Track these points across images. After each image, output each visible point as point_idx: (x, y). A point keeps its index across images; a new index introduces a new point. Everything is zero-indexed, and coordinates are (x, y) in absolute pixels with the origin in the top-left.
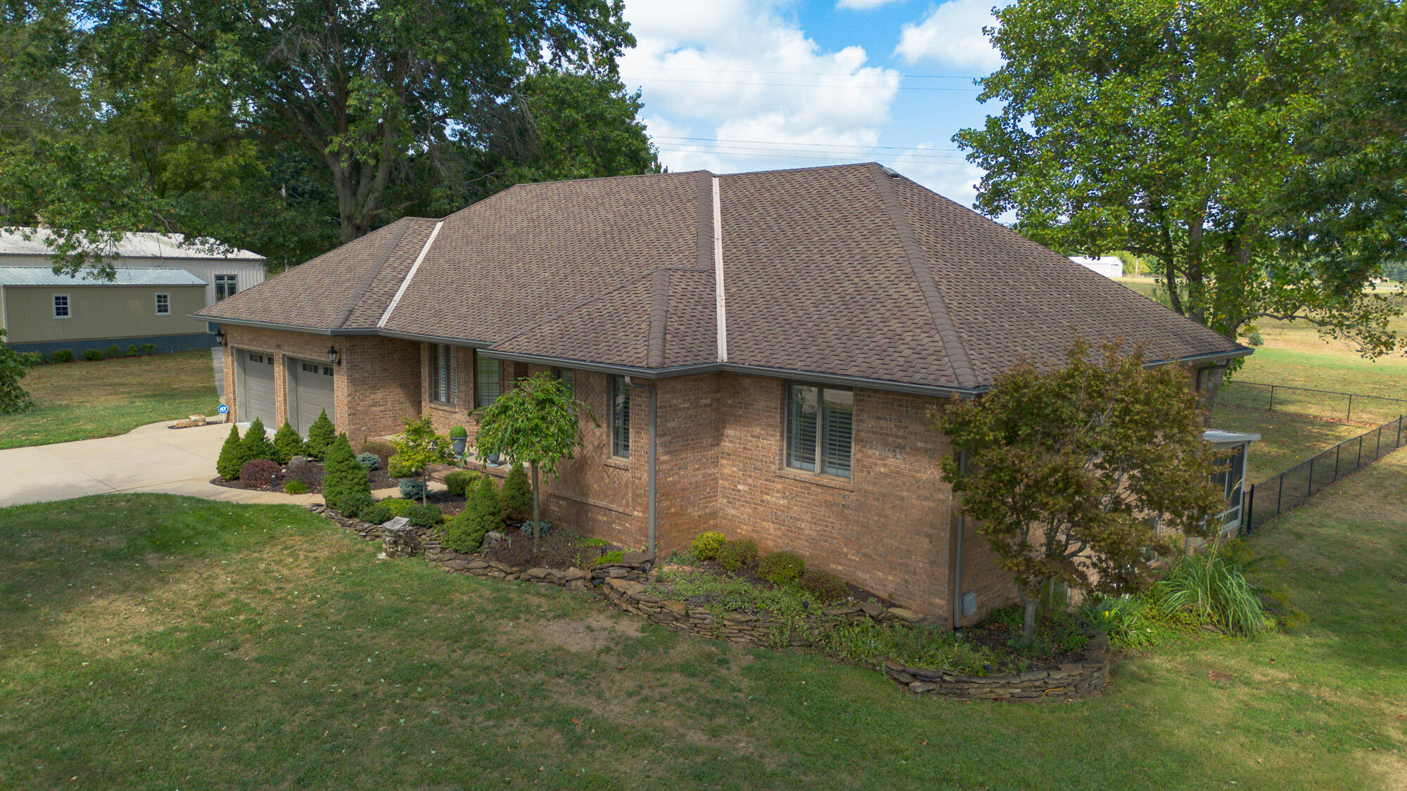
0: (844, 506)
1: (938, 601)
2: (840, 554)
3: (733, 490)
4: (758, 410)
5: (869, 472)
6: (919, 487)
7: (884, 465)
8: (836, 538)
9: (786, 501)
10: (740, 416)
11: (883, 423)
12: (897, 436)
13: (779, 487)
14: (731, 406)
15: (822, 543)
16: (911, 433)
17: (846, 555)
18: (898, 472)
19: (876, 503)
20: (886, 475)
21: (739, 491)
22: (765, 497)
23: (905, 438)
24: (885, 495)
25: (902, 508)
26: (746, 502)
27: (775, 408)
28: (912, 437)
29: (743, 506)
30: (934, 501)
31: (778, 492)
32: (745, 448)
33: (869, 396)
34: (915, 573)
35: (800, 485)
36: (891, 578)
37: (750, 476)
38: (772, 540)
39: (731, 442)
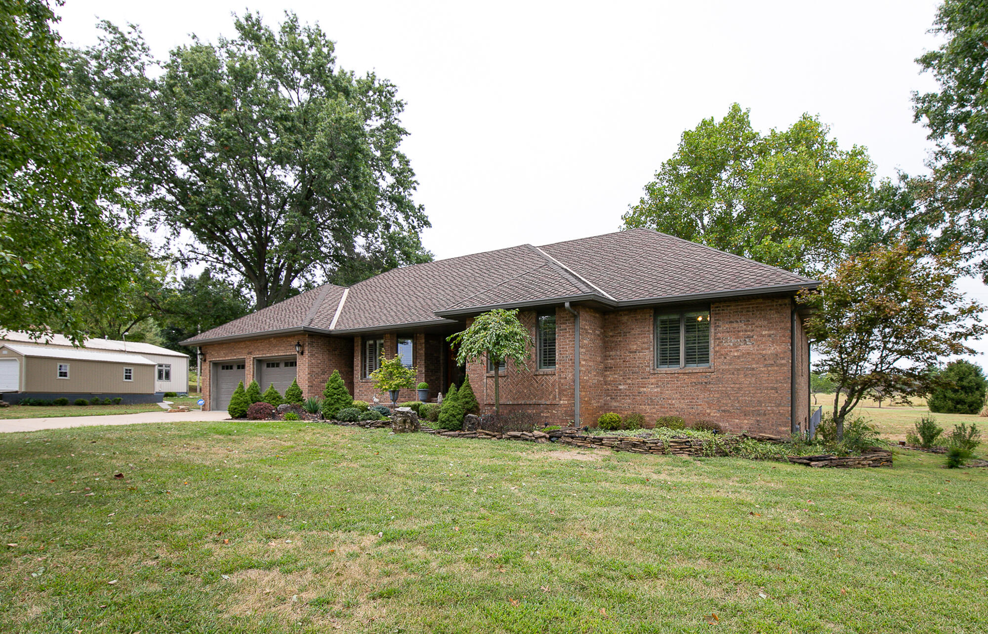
0: (706, 383)
1: (783, 429)
2: (704, 415)
3: (615, 390)
4: (635, 335)
5: (725, 358)
6: (765, 359)
7: (737, 351)
8: (700, 405)
9: (659, 389)
10: (620, 341)
11: (735, 325)
12: (746, 331)
13: (653, 381)
14: (612, 336)
15: (690, 410)
16: (757, 327)
17: (709, 414)
18: (748, 353)
19: (732, 376)
20: (739, 357)
21: (621, 389)
22: (642, 389)
23: (753, 331)
24: (738, 370)
25: (753, 375)
26: (626, 396)
27: (649, 331)
28: (758, 329)
29: (623, 399)
30: (777, 366)
31: (652, 384)
32: (624, 361)
33: (723, 310)
34: (765, 415)
35: (669, 376)
36: (746, 421)
37: (629, 378)
38: (648, 416)
39: (613, 359)
